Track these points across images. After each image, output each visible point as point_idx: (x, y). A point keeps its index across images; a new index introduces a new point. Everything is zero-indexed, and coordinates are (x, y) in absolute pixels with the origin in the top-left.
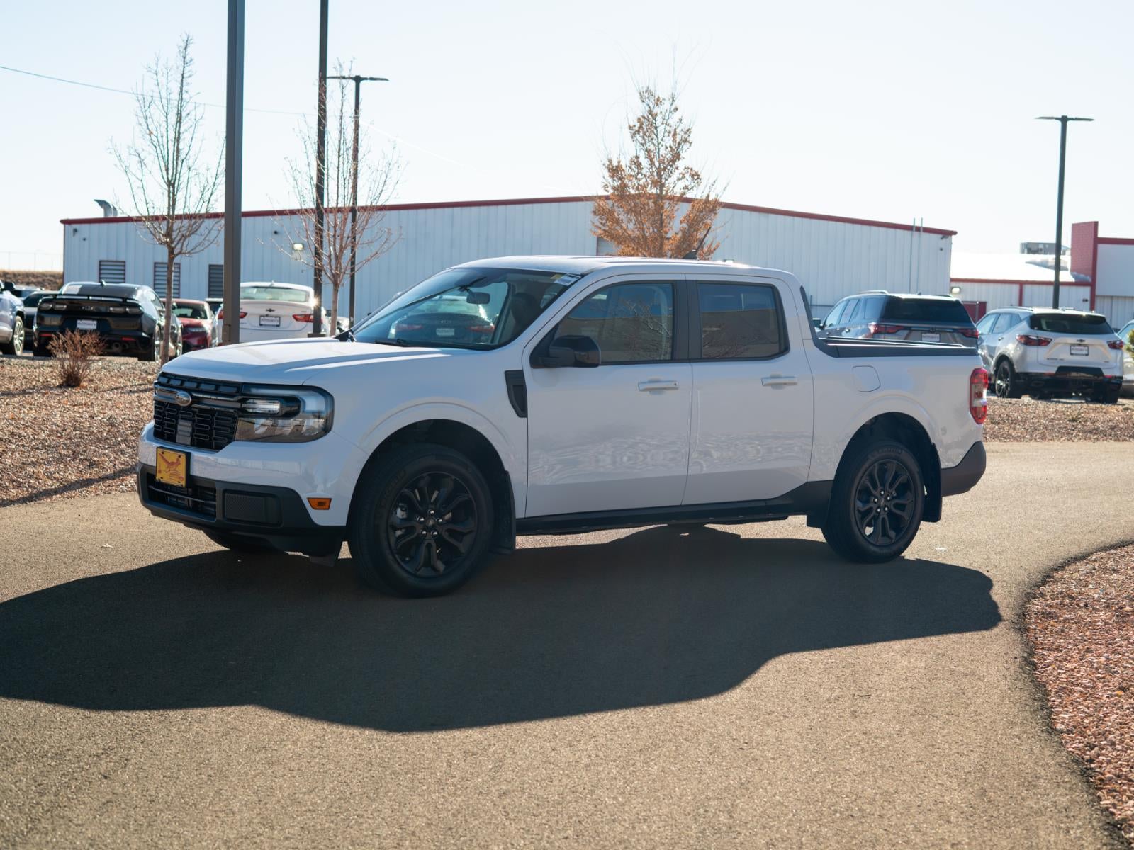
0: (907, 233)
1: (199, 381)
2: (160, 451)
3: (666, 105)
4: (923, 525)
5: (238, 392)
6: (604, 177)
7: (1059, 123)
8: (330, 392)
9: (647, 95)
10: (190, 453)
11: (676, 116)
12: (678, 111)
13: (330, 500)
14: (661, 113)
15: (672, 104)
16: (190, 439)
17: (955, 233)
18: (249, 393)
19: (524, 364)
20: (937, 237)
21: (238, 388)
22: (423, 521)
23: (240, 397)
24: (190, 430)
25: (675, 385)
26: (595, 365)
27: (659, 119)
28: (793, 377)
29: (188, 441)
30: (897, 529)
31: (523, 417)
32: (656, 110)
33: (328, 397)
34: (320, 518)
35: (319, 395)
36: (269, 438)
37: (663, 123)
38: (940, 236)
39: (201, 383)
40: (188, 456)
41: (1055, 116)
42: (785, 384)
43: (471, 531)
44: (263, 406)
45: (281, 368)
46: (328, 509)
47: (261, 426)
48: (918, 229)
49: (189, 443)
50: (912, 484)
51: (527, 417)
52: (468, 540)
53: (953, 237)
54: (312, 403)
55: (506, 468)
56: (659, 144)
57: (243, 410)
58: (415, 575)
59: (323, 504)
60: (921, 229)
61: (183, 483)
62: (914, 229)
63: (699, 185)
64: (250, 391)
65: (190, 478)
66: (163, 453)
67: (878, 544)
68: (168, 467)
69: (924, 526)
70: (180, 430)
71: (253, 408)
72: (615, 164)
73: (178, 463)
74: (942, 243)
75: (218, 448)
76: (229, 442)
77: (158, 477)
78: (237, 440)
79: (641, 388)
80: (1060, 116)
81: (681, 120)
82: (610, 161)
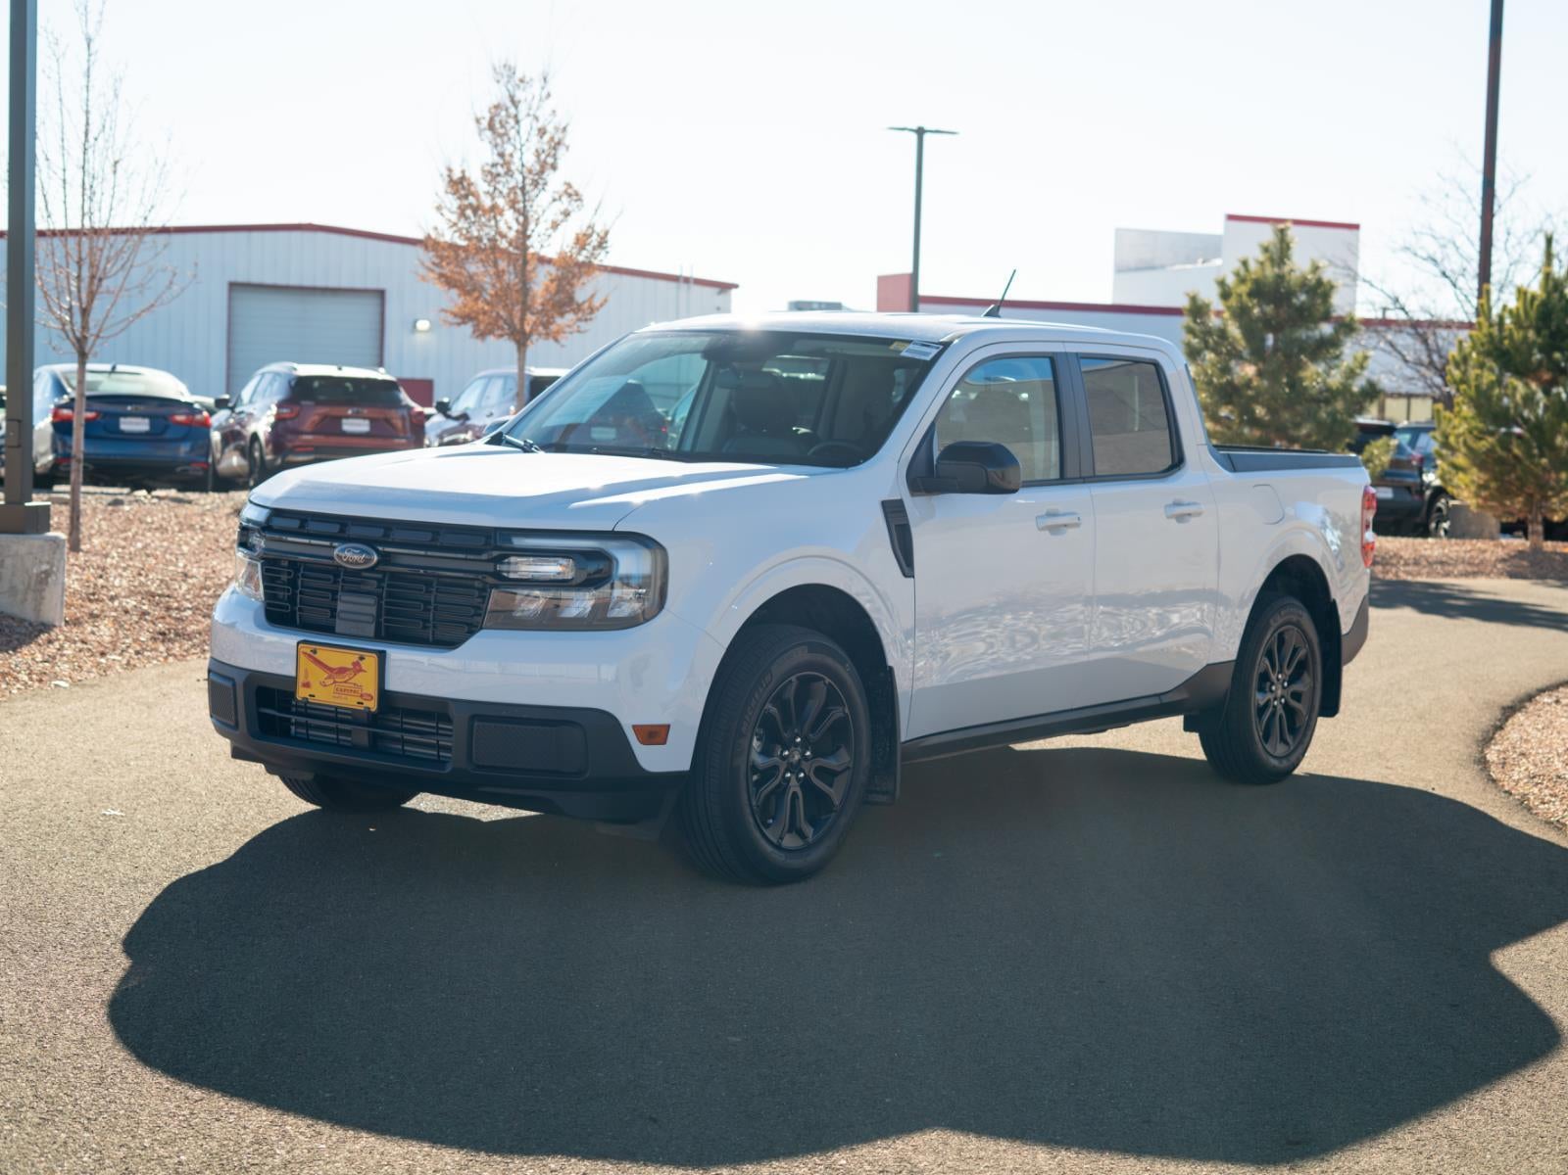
0: (672, 285)
1: (388, 525)
2: (307, 649)
3: (536, 89)
4: (1321, 721)
5: (486, 544)
6: (437, 194)
7: (914, 137)
8: (662, 542)
9: (507, 72)
10: (384, 652)
11: (549, 105)
12: (551, 98)
13: (668, 727)
14: (526, 100)
15: (543, 88)
16: (373, 626)
17: (736, 286)
18: (508, 545)
19: (902, 492)
20: (712, 291)
21: (488, 537)
22: (788, 756)
23: (495, 553)
24: (373, 610)
25: (1079, 519)
26: (1014, 491)
27: (523, 109)
28: (1195, 504)
29: (370, 630)
30: (1293, 730)
31: (909, 577)
32: (519, 95)
33: (658, 551)
34: (652, 759)
35: (636, 545)
36: (551, 621)
37: (528, 115)
38: (716, 290)
39: (391, 529)
40: (382, 656)
41: (909, 127)
42: (1189, 515)
43: (848, 768)
44: (526, 568)
45: (560, 501)
46: (664, 743)
47: (533, 603)
48: (687, 280)
49: (372, 634)
50: (1311, 663)
51: (914, 577)
52: (841, 782)
53: (734, 291)
54: (630, 563)
55: (890, 662)
56: (522, 146)
57: (498, 575)
58: (778, 847)
59: (655, 735)
60: (692, 281)
61: (373, 705)
62: (682, 280)
63: (580, 210)
64: (510, 542)
65: (385, 696)
66: (315, 652)
67: (1276, 754)
68: (329, 677)
69: (1323, 724)
70: (342, 611)
71: (516, 572)
72: (457, 175)
73: (357, 668)
74: (719, 300)
75: (451, 644)
76: (471, 633)
77: (302, 693)
78: (486, 628)
79: (1042, 525)
80: (915, 128)
81: (554, 112)
82: (450, 170)
